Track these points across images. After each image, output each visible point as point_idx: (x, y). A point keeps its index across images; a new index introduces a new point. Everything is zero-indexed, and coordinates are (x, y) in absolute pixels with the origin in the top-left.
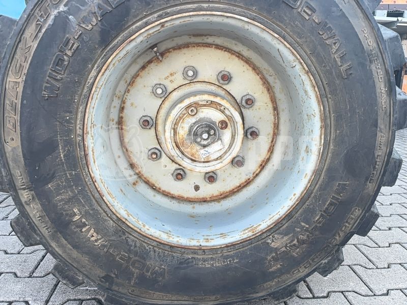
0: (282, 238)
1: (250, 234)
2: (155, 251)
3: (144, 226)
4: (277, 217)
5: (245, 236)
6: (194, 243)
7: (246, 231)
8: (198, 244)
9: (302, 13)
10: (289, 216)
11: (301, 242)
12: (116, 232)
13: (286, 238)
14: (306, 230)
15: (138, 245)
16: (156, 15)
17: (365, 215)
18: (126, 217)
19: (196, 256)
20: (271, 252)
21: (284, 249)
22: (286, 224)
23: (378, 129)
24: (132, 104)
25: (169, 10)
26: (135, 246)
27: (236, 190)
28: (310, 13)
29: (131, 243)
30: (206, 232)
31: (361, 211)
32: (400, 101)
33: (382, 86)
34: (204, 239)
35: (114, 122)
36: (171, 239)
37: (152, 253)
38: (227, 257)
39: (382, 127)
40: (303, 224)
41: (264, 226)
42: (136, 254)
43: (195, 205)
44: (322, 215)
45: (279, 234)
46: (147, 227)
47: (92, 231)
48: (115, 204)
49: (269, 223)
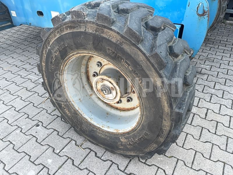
0: (125, 139)
1: (116, 132)
2: (85, 123)
3: (84, 114)
4: (125, 131)
5: (114, 132)
6: (98, 126)
7: (115, 130)
8: (99, 127)
9: (125, 65)
10: (128, 133)
11: (130, 144)
12: (74, 113)
13: (126, 140)
14: (132, 141)
15: (80, 119)
16: (76, 53)
17: (158, 148)
18: (78, 109)
19: (97, 130)
20: (120, 142)
21: (124, 143)
22: (127, 136)
23: (164, 119)
24: (91, 67)
25: (79, 52)
26: (79, 120)
27: (129, 109)
28: (128, 66)
29: (78, 118)
30: (105, 123)
31: (157, 146)
32: (176, 112)
33: (166, 103)
34: (102, 126)
35: (83, 73)
36: (91, 121)
37: (84, 123)
38: (106, 136)
39: (166, 119)
40: (132, 139)
41: (121, 131)
42: (79, 122)
43: (112, 109)
44: (138, 139)
45: (124, 137)
46: (84, 115)
47: (67, 111)
48: (75, 105)
49: (123, 131)
